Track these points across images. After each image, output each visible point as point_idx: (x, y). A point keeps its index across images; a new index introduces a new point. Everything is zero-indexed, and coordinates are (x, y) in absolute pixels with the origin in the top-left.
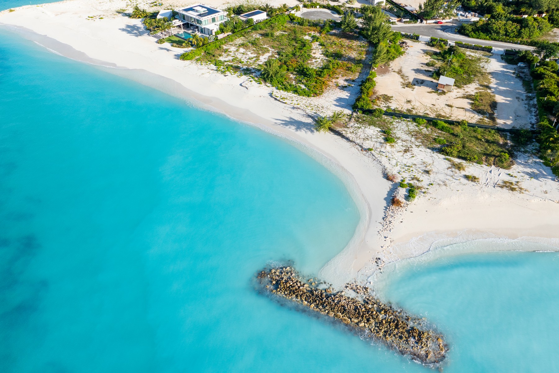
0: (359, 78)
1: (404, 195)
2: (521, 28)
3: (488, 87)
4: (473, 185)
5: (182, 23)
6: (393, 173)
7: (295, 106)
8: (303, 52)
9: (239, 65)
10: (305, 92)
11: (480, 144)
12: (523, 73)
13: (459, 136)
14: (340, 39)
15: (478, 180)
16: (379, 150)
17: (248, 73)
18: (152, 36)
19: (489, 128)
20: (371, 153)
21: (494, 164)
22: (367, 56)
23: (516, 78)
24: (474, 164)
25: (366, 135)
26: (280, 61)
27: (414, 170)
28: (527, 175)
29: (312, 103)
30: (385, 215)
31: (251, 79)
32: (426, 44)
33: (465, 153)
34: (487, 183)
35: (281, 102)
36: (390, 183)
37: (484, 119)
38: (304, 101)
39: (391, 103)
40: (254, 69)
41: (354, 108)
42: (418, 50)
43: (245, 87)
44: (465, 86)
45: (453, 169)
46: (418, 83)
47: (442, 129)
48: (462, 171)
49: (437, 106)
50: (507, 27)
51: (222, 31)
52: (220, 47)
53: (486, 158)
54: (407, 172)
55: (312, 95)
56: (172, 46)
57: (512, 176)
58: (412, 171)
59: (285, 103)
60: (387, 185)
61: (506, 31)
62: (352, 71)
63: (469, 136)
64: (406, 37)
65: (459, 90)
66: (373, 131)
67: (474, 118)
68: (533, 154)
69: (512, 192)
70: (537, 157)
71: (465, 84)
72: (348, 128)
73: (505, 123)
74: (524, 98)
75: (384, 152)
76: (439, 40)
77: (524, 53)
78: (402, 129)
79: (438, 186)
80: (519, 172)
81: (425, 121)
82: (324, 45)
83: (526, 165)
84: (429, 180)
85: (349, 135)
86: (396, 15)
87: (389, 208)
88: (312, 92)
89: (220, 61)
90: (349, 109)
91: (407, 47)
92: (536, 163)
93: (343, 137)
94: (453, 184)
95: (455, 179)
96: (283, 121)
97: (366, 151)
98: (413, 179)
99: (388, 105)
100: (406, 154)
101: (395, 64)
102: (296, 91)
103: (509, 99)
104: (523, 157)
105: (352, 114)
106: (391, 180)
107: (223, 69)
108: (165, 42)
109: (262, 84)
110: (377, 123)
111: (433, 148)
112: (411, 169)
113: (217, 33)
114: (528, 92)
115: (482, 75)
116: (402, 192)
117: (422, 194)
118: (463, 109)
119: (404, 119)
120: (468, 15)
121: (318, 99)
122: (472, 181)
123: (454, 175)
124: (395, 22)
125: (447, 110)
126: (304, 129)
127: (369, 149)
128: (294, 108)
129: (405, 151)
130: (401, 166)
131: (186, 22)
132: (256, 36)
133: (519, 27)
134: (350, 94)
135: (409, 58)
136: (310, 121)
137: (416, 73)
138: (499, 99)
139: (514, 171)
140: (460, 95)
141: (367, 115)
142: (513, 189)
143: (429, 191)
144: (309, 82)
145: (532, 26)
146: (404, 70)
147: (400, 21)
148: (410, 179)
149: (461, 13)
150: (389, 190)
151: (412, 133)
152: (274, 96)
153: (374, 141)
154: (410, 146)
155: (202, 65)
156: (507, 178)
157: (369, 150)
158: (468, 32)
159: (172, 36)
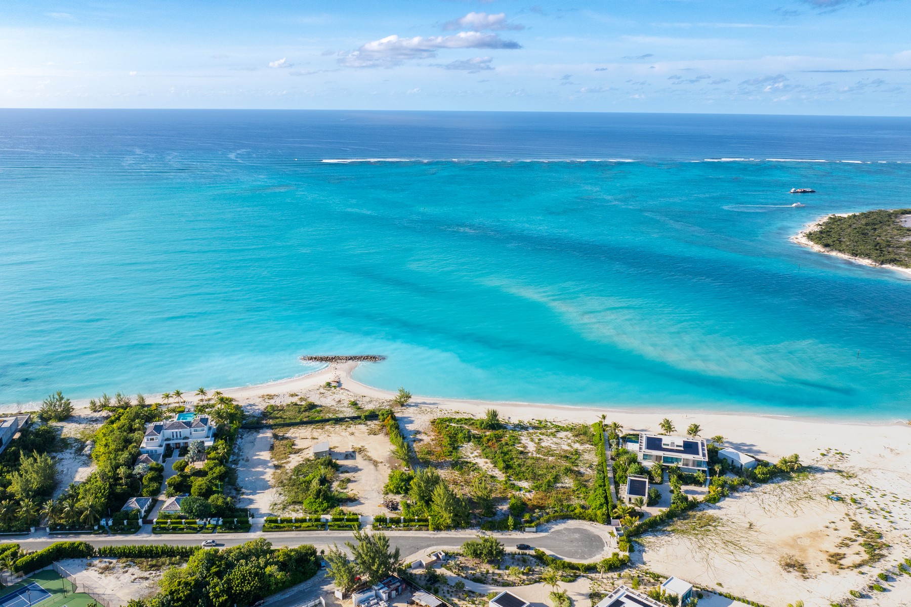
3: (277, 467)
37: (283, 433)
39: (367, 429)
42: (369, 501)
44: (301, 462)
45: (305, 397)
46: (350, 454)
48: (300, 398)
49: (326, 435)
53: (283, 409)
55: (438, 420)
57: (267, 402)
65: (308, 456)
66: (369, 407)
67: (292, 433)
72: (388, 405)
74: (241, 462)
75: (354, 397)
78: (348, 413)
84: (319, 391)
90: (398, 417)
91: (384, 501)
95: (304, 393)
103: (256, 458)
111: (321, 407)
114: (235, 469)
115: (282, 482)
122: (293, 394)
125: (316, 434)
127: (365, 396)
135: (375, 485)
137: (357, 467)
139: (265, 405)
140: (305, 452)
146: (372, 467)
148: (331, 390)
151: (339, 412)
153: (364, 401)
154: (338, 405)
156: (270, 400)
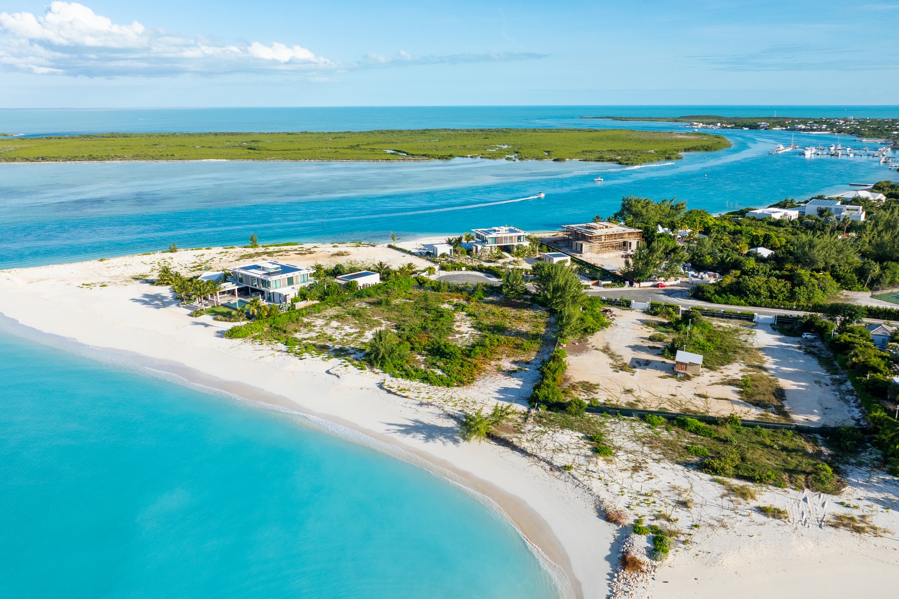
0: (536, 359)
1: (645, 548)
2: (793, 286)
3: (761, 368)
4: (779, 525)
5: (237, 287)
6: (618, 509)
7: (425, 401)
8: (439, 325)
9: (327, 344)
10: (442, 380)
11: (773, 454)
12: (814, 347)
13: (731, 442)
14: (501, 307)
15: (786, 515)
16: (584, 468)
17: (342, 355)
18: (184, 307)
19: (781, 428)
20: (569, 473)
21: (808, 487)
22: (548, 329)
23: (805, 354)
24: (770, 487)
25: (557, 444)
26: (399, 337)
27: (658, 502)
28: (877, 503)
29: (454, 395)
30: (611, 591)
31: (347, 363)
32: (644, 312)
33: (747, 470)
34: (803, 520)
35: (398, 395)
36: (614, 527)
37: (768, 415)
38: (440, 394)
39: (597, 393)
40: (353, 348)
41: (532, 401)
42: (631, 321)
43: (335, 375)
44: (722, 367)
45: (733, 498)
46: (640, 365)
47: (697, 431)
48: (750, 500)
50: (771, 286)
51: (303, 296)
52: (297, 320)
53: (790, 477)
54: (643, 504)
55: (455, 384)
56: (215, 319)
57: (848, 506)
58: (654, 502)
59: (406, 397)
60: (609, 532)
61: (771, 291)
62: (525, 349)
63: (748, 442)
64: (609, 304)
65: (712, 373)
66: (569, 437)
67: (753, 414)
68: (875, 467)
69: (858, 534)
70: (884, 473)
71: (722, 365)
72: (522, 433)
73: (807, 420)
74: (829, 382)
75: (595, 472)
76: (665, 305)
77: (808, 318)
78: (624, 432)
79: (709, 528)
80: (860, 499)
81: (663, 420)
82: (474, 315)
83: (868, 486)
84: (691, 519)
85: (525, 445)
86: (589, 278)
87: (618, 576)
88: (454, 380)
89: (295, 340)
90: (522, 404)
91: (613, 317)
92: (885, 482)
93: (514, 448)
94: (738, 523)
95: (740, 515)
96: (401, 426)
97: (560, 471)
98: (657, 518)
99: (592, 397)
100: (636, 474)
101: (597, 339)
102: (426, 379)
103: (803, 384)
104: (859, 473)
105: (529, 412)
106: (616, 522)
107: (299, 349)
108: (203, 314)
109: (365, 369)
110: (576, 424)
111: (686, 463)
112: (651, 499)
113: (294, 300)
114: (832, 374)
115: (747, 351)
116: (639, 544)
117: (681, 545)
118: (727, 401)
119: (625, 417)
120: (704, 276)
121: (465, 390)
122: (774, 517)
123: (737, 507)
124: (589, 286)
125: (700, 402)
126: (441, 438)
127: (565, 466)
128: (421, 404)
129: (636, 469)
130: (630, 495)
131: (244, 285)
132: (360, 305)
133: (789, 285)
134: (523, 382)
135: (618, 331)
136: (451, 423)
137: (634, 351)
138: (786, 384)
139: (850, 497)
140: (717, 380)
141: (556, 412)
142: (859, 530)
143: (694, 539)
144: (449, 365)
145: (810, 284)
146: (613, 348)
147: (597, 284)
148: (652, 518)
149: (693, 273)
150: (612, 542)
151: (643, 440)
152: (385, 387)
153: (573, 454)
154: (643, 460)
155: (262, 344)
156: (841, 511)
157: (566, 468)
158: (709, 295)
159: (218, 306)
